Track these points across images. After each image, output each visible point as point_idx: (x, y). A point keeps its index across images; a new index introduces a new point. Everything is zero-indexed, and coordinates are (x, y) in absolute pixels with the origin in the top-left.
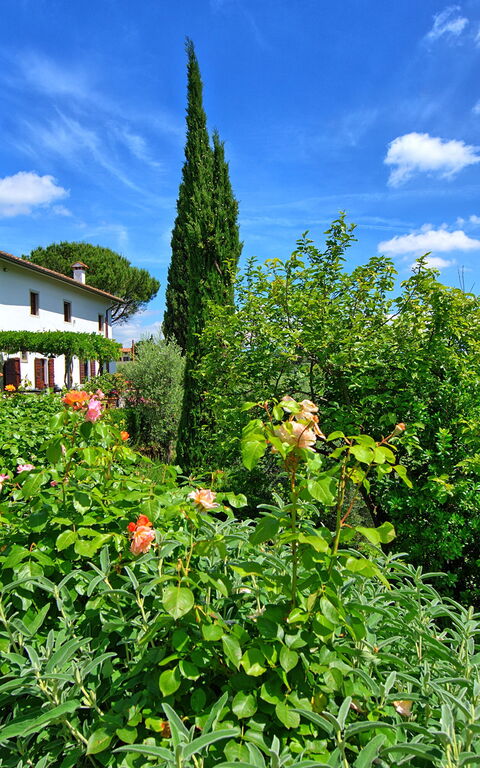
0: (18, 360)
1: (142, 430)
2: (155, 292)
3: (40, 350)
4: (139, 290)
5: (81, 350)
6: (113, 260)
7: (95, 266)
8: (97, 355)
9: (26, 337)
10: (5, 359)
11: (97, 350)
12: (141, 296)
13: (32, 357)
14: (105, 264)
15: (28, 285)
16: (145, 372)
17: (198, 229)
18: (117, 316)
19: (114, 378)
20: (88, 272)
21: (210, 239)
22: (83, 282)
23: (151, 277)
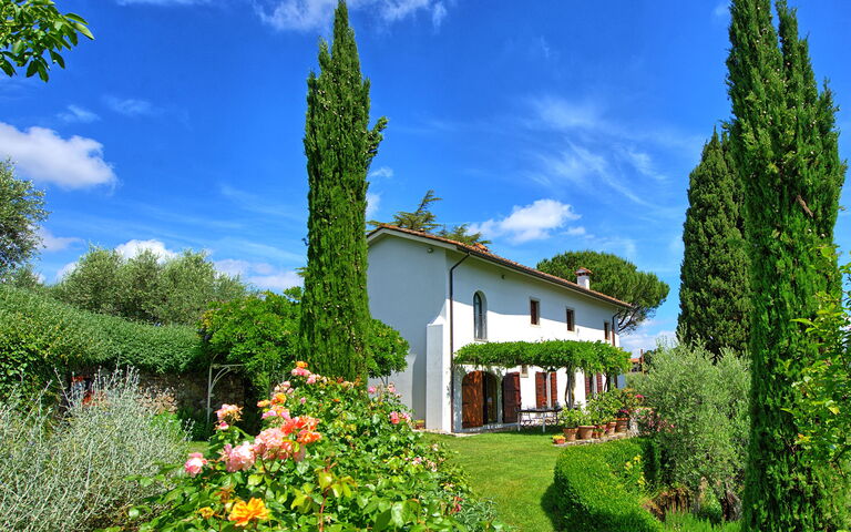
0: (517, 375)
1: (663, 467)
2: (665, 297)
3: (537, 363)
4: (647, 295)
5: (584, 362)
6: (618, 265)
7: (600, 272)
8: (601, 366)
9: (522, 348)
10: (504, 374)
11: (602, 360)
12: (649, 301)
13: (533, 370)
14: (610, 270)
15: (529, 293)
16: (666, 389)
17: (767, 140)
18: (624, 324)
19: (623, 394)
20: (593, 280)
21: (790, 156)
22: (587, 287)
23: (659, 281)
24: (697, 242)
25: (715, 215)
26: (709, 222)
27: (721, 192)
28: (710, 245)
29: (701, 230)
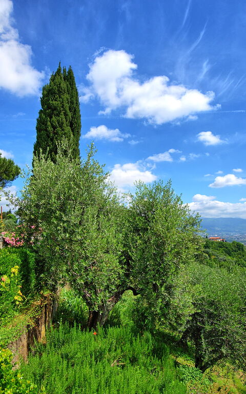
4: (7, 172)
12: (8, 176)
24: (46, 130)
25: (58, 115)
26: (54, 118)
27: (63, 102)
28: (54, 133)
29: (49, 123)
